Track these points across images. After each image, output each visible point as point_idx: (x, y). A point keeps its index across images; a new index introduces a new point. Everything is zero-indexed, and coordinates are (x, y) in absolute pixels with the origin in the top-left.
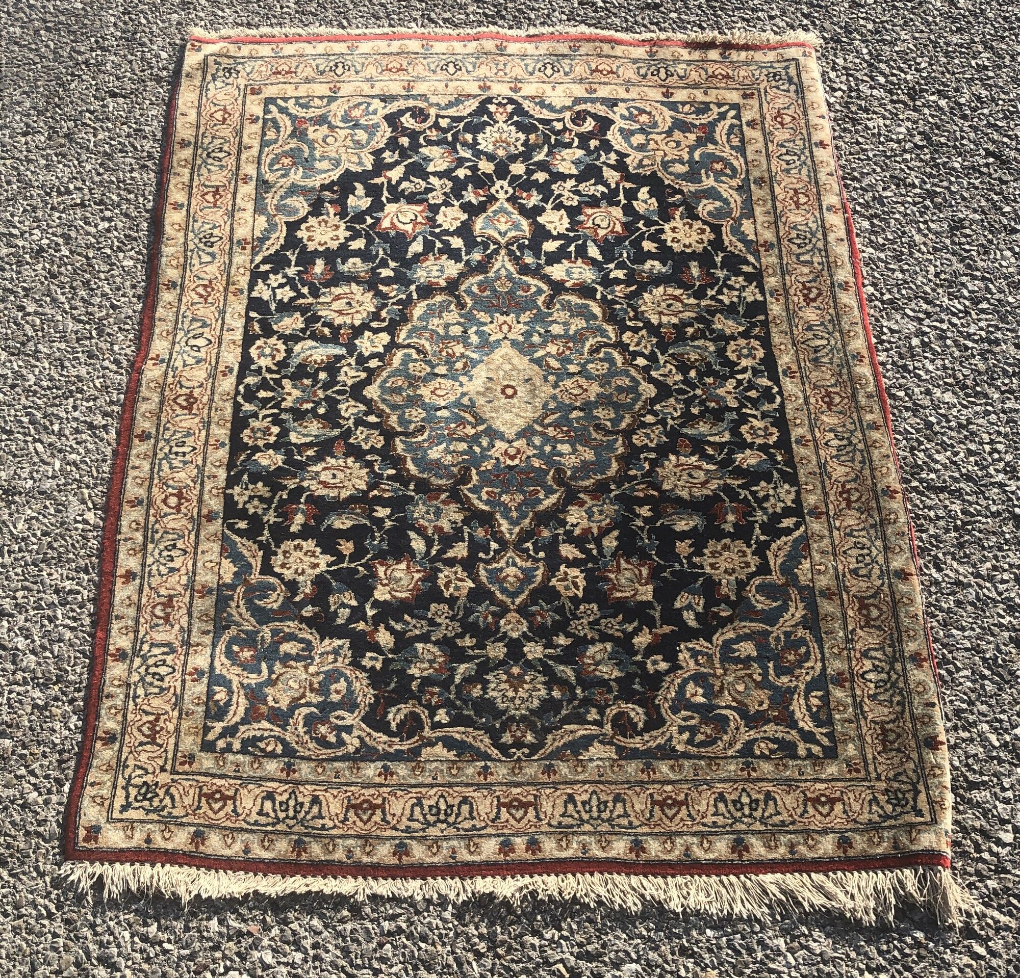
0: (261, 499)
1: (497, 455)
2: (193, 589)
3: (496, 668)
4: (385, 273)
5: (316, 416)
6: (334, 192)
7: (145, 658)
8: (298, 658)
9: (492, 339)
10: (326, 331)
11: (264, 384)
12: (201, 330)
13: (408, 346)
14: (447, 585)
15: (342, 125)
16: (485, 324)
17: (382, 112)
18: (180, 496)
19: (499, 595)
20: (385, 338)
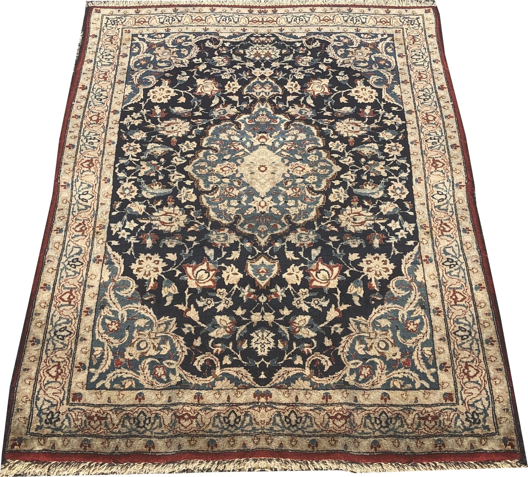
0: (387, 118)
1: (271, 139)
2: (411, 83)
3: (276, 59)
4: (334, 239)
5: (366, 157)
6: (374, 300)
7: (425, 61)
8: (360, 62)
9: (271, 197)
10: (366, 203)
11: (397, 173)
12: (440, 203)
13: (318, 192)
14: (296, 86)
15: (376, 360)
16: (274, 207)
17: (347, 371)
18: (428, 121)
19: (273, 82)
20: (332, 198)
